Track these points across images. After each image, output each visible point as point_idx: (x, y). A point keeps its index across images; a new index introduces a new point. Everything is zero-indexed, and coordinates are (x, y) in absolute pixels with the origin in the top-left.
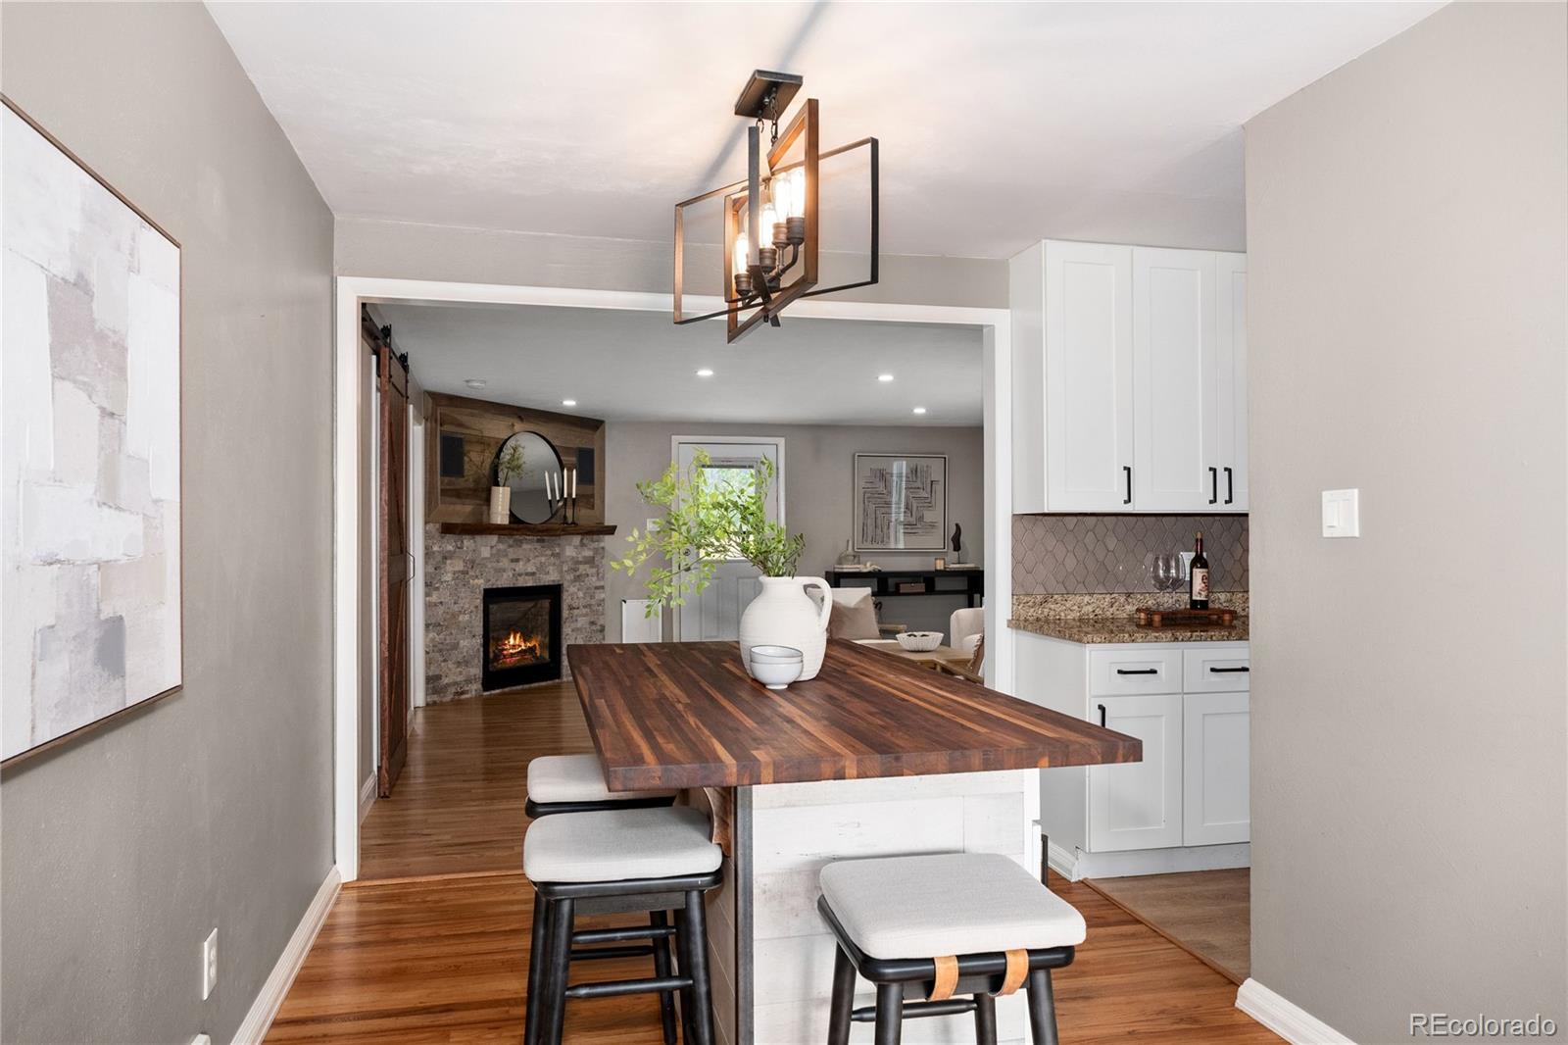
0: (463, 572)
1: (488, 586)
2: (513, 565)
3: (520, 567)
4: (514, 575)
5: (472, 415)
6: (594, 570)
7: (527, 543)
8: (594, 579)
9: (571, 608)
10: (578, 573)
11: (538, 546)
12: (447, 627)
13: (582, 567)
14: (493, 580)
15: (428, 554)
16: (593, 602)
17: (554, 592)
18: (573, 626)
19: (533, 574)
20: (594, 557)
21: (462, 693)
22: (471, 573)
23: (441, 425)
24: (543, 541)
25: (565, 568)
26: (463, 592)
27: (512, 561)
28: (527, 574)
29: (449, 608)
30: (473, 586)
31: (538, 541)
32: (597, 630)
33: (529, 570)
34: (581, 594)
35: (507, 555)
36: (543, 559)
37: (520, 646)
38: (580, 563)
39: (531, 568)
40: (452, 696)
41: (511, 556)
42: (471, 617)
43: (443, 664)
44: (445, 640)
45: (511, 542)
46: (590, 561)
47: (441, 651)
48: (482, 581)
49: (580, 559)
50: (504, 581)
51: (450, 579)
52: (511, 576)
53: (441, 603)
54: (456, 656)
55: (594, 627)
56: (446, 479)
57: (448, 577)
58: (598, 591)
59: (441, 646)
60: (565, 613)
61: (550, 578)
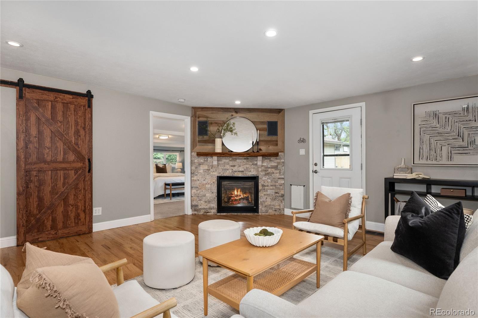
0: (207, 170)
1: (220, 175)
2: (232, 168)
3: (235, 169)
4: (232, 172)
5: (212, 113)
6: (278, 171)
7: (239, 159)
8: (278, 175)
9: (263, 186)
10: (267, 172)
11: (245, 161)
12: (200, 189)
13: (270, 170)
14: (222, 173)
15: (192, 163)
16: (277, 184)
17: (255, 179)
18: (265, 193)
19: (243, 171)
20: (277, 166)
21: (208, 212)
22: (211, 170)
23: (198, 118)
24: (248, 159)
25: (260, 170)
26: (208, 177)
27: (232, 166)
28: (239, 171)
29: (201, 182)
30: (212, 175)
31: (245, 159)
32: (279, 196)
33: (240, 170)
34: (270, 181)
35: (229, 164)
36: (248, 166)
37: (240, 196)
38: (269, 168)
39: (241, 169)
40: (203, 213)
41: (230, 164)
42: (211, 186)
43: (199, 201)
44: (200, 193)
45: (231, 159)
46: (276, 167)
47: (198, 196)
48: (216, 173)
49: (269, 166)
50: (227, 174)
51: (202, 172)
52: (231, 172)
53: (198, 180)
54: (204, 199)
55: (277, 195)
56: (201, 137)
57: (201, 171)
58: (280, 180)
59: (198, 195)
60: (260, 187)
61: (252, 173)
